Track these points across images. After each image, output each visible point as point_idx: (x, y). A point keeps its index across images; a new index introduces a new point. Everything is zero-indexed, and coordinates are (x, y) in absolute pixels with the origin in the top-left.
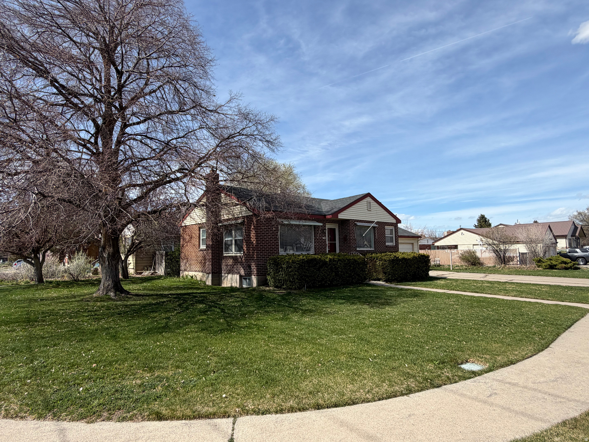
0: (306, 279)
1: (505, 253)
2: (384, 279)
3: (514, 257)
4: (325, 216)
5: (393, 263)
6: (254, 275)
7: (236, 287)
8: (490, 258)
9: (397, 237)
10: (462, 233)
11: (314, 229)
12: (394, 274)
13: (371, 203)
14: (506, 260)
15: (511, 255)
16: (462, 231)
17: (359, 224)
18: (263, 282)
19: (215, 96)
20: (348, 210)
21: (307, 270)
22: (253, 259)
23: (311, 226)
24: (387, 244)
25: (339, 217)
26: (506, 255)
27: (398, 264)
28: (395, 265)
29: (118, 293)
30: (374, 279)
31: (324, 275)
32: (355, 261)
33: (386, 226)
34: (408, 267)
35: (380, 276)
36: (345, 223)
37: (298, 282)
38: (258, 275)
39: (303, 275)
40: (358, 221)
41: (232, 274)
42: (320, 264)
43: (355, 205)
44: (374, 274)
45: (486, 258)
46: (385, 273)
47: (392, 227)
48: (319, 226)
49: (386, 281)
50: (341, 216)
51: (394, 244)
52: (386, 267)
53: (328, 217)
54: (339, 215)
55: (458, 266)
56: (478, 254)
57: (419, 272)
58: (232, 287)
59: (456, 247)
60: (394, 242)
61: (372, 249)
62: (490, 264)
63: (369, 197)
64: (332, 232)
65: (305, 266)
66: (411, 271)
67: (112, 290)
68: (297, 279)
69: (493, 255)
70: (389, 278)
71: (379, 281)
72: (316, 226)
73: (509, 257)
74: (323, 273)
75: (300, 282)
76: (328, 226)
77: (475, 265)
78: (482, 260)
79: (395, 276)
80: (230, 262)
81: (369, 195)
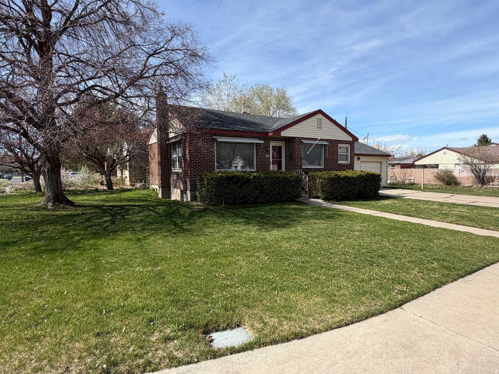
0: (224, 196)
1: (484, 173)
2: (322, 197)
3: (495, 177)
4: (267, 133)
5: (333, 182)
6: (189, 191)
7: (179, 201)
8: (468, 179)
9: (353, 155)
10: (445, 152)
11: (256, 147)
12: (333, 193)
13: (322, 120)
14: (485, 180)
15: (492, 175)
16: (445, 150)
17: (304, 141)
18: (194, 198)
19: (164, 14)
20: (293, 127)
21: (225, 187)
22: (188, 176)
23: (253, 143)
24: (340, 162)
25: (282, 135)
26: (486, 175)
27: (338, 183)
28: (336, 183)
29: (56, 203)
30: (313, 197)
31: (247, 192)
32: (286, 179)
33: (339, 144)
34: (351, 186)
35: (319, 194)
36: (290, 140)
37: (216, 199)
38: (191, 191)
39: (222, 192)
40: (305, 139)
41: (177, 189)
42: (242, 181)
43: (302, 122)
44: (314, 192)
45: (463, 178)
46: (323, 191)
47: (348, 145)
48: (260, 144)
49: (325, 199)
50: (284, 134)
51: (349, 163)
52: (324, 185)
53: (271, 134)
54: (282, 133)
55: (433, 185)
56: (456, 174)
57: (365, 191)
58: (176, 200)
59: (437, 166)
60: (349, 160)
61: (321, 167)
62: (467, 184)
63: (320, 114)
64: (278, 150)
65: (223, 183)
66: (355, 190)
67: (52, 201)
68: (215, 195)
69: (471, 175)
70: (327, 196)
71: (318, 199)
72: (258, 144)
73: (490, 177)
74: (245, 190)
75: (218, 199)
76: (272, 144)
77: (449, 185)
78: (459, 180)
79: (334, 195)
80: (175, 177)
81: (320, 112)
